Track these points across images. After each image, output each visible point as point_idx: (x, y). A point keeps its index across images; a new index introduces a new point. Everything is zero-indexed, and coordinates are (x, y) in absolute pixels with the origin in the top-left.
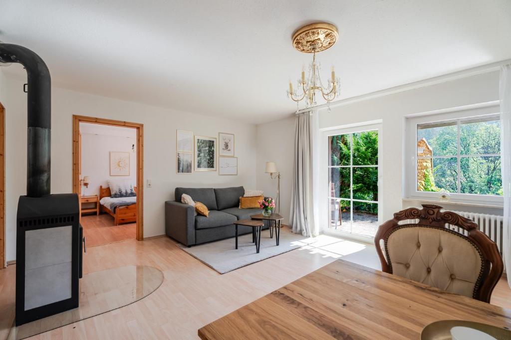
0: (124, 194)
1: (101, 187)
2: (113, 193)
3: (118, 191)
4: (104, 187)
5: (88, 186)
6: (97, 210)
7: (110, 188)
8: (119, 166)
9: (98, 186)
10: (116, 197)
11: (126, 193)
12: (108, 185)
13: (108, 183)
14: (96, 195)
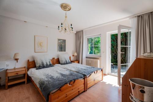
0: (46, 66)
1: (28, 61)
2: (37, 65)
3: (41, 63)
4: (31, 60)
5: (18, 60)
6: (25, 80)
7: (35, 61)
8: (41, 46)
9: (26, 59)
10: (40, 69)
11: (47, 65)
12: (34, 59)
13: (33, 57)
14: (25, 67)
